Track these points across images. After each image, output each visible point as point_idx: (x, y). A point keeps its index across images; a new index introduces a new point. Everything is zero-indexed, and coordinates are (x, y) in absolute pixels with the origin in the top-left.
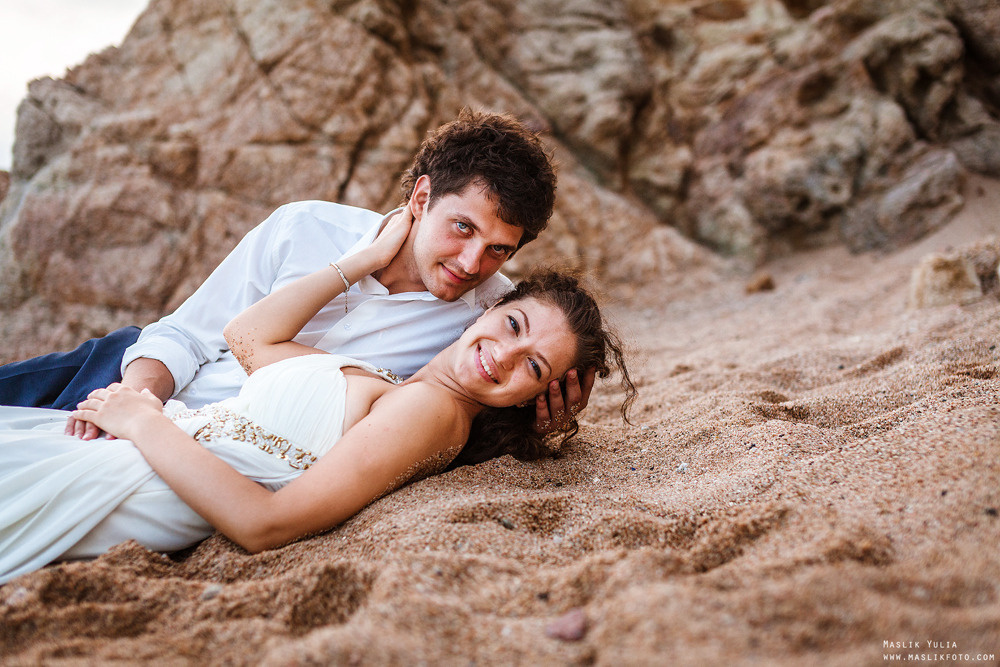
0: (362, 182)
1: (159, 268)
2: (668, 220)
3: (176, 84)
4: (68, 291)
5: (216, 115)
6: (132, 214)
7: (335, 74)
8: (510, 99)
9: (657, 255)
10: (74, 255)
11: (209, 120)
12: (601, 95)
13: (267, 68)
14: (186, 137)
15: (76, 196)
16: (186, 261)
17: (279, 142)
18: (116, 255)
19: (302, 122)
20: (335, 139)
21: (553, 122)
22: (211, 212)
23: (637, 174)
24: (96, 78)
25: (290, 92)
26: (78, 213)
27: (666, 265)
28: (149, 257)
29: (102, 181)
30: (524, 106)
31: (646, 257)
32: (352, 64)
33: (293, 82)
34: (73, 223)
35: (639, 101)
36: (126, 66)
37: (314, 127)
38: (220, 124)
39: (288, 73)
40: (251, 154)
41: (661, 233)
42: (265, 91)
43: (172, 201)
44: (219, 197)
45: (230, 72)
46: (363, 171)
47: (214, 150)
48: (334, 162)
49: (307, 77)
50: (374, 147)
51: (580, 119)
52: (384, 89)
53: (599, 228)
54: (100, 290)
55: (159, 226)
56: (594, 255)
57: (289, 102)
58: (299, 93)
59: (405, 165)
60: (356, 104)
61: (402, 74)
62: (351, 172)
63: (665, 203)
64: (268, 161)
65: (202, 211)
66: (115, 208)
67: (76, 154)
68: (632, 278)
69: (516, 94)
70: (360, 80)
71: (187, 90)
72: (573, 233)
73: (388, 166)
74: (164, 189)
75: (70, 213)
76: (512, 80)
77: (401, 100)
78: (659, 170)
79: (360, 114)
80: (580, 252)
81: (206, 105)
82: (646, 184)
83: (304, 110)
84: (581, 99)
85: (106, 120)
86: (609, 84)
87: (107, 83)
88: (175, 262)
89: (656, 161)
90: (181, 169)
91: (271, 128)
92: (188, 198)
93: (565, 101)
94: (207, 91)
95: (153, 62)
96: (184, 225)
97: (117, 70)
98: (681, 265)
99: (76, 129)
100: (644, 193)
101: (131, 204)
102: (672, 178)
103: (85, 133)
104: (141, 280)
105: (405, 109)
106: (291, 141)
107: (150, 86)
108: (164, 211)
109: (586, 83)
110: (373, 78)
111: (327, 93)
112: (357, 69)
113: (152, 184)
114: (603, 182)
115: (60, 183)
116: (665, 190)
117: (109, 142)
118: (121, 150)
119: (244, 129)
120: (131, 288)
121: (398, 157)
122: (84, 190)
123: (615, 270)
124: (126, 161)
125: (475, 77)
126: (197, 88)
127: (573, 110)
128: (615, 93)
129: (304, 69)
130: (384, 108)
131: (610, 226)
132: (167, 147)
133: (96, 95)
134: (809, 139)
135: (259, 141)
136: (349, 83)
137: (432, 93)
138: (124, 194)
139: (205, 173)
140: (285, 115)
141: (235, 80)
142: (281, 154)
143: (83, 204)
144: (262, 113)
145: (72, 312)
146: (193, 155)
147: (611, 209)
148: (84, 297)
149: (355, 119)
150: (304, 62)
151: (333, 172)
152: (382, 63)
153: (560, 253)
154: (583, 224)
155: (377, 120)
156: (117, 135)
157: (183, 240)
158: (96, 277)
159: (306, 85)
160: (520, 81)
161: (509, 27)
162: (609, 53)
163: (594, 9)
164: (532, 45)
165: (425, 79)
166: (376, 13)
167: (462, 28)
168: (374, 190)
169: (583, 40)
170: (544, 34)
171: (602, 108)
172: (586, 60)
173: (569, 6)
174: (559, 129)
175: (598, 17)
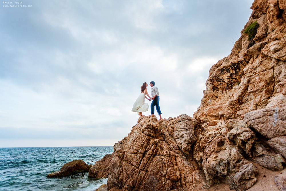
6: (116, 164)
7: (141, 142)
12: (184, 143)
16: (120, 172)
17: (133, 153)
18: (115, 169)
19: (136, 150)
20: (140, 153)
24: (124, 141)
30: (175, 144)
39: (136, 142)
43: (120, 162)
46: (144, 158)
48: (139, 157)
49: (138, 143)
50: (146, 154)
51: (182, 147)
52: (148, 144)
53: (184, 170)
56: (183, 176)
58: (136, 145)
60: (144, 147)
61: (152, 141)
62: (142, 158)
70: (144, 143)
72: (180, 171)
74: (119, 160)
77: (150, 146)
78: (197, 157)
79: (144, 149)
82: (196, 160)
83: (136, 148)
86: (185, 141)
90: (122, 157)
91: (133, 151)
92: (122, 162)
97: (126, 140)
106: (135, 153)
110: (146, 143)
111: (140, 145)
112: (144, 141)
121: (149, 156)
131: (185, 170)
132: (121, 154)
134: (217, 157)
135: (131, 153)
139: (124, 158)
141: (132, 143)
142: (133, 155)
144: (132, 149)
146: (124, 155)
151: (139, 159)
152: (148, 140)
161: (174, 131)
162: (185, 135)
163: (184, 127)
164: (176, 134)
165: (155, 142)
166: (147, 133)
167: (168, 131)
168: (145, 161)
169: (181, 133)
170: (177, 131)
171: (184, 146)
172: (182, 137)
173: (180, 128)
174: (180, 149)
175: (185, 129)
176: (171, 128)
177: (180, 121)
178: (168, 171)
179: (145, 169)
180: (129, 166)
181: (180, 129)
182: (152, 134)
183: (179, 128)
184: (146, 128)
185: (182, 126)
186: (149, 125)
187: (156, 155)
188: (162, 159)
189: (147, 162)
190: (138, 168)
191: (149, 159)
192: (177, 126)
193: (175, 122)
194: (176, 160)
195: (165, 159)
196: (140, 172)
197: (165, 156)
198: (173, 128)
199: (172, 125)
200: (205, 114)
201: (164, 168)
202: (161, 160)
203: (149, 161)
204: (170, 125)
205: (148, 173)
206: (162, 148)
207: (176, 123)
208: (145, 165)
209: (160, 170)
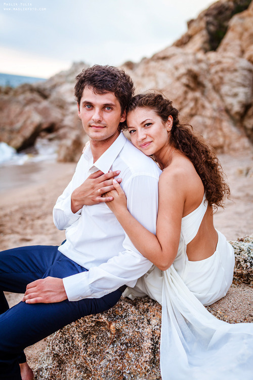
8: (218, 102)
9: (240, 145)
23: (244, 124)
35: (247, 107)
63: (249, 132)
80: (224, 141)
84: (232, 105)
89: (249, 121)
98: (244, 149)
105: (189, 104)
109: (234, 101)
114: (235, 125)
123: (231, 147)
127: (230, 107)
128: (240, 105)
130: (184, 103)
136: (178, 97)
137: (196, 100)
153: (220, 142)
155: (182, 106)
160: (221, 97)
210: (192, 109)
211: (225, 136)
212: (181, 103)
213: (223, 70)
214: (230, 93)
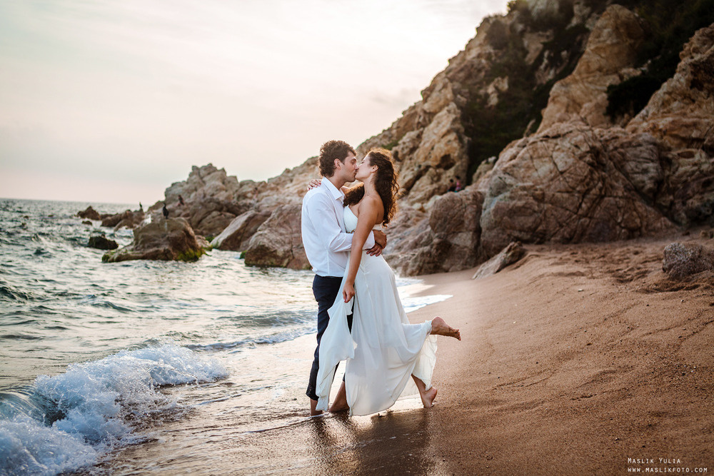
0: (585, 203)
1: (534, 222)
2: (665, 215)
3: (535, 174)
4: (508, 226)
5: (548, 184)
6: (528, 208)
7: (580, 176)
8: (624, 180)
9: (661, 224)
10: (510, 217)
11: (545, 185)
12: (649, 181)
13: (562, 173)
14: (541, 190)
15: (512, 203)
16: (541, 220)
17: (565, 192)
18: (522, 218)
19: (571, 187)
20: (579, 192)
21: (635, 187)
22: (548, 209)
23: (658, 202)
24: (512, 171)
25: (567, 179)
26: (513, 207)
27: (664, 227)
28: (531, 219)
29: (520, 200)
30: (627, 182)
31: (659, 225)
32: (584, 173)
33: (569, 177)
34: (511, 210)
35: (659, 182)
36: (520, 168)
37: (574, 188)
38: (549, 186)
39: (568, 175)
40: (558, 195)
41: (662, 219)
42: (561, 179)
43: (538, 206)
44: (550, 205)
45: (551, 172)
46: (585, 200)
47: (549, 193)
48: (579, 198)
49: (573, 176)
50: (588, 194)
51: (643, 187)
52: (592, 179)
53: (647, 216)
54: (518, 227)
55: (535, 212)
56: (645, 223)
57: (568, 182)
58: (570, 180)
59: (596, 199)
60: (585, 183)
61: (596, 175)
62: (583, 200)
63: (665, 210)
64: (563, 197)
65: (545, 208)
66: (523, 207)
67: (512, 192)
68: (655, 230)
69: (625, 179)
70: (586, 177)
71: (539, 177)
72: (640, 218)
73: (592, 199)
74: (536, 203)
75: (510, 207)
76: (624, 175)
77: (596, 182)
78: (664, 201)
80: (641, 222)
81: (545, 181)
82: (660, 204)
83: (571, 184)
84: (643, 182)
85: (520, 184)
86: (651, 178)
87: (515, 172)
88: (538, 221)
89: (664, 199)
90: (540, 198)
91: (563, 188)
92: (542, 205)
93: (639, 182)
94: (545, 177)
95: (528, 168)
96: (541, 212)
97: (518, 169)
98: (667, 227)
99: (511, 186)
100: (659, 208)
101: (528, 206)
102: (668, 204)
103: (515, 187)
104: (529, 225)
105: (597, 185)
106: (568, 192)
107: (528, 174)
108: (536, 208)
109: (645, 178)
110: (589, 177)
111: (577, 180)
112: (586, 174)
113: (534, 201)
114: (648, 204)
115: (507, 199)
116: (666, 207)
117: (521, 190)
118: (525, 192)
119: (556, 188)
120: (526, 226)
121: (595, 197)
122: (514, 202)
123: (650, 228)
124: (526, 195)
125: (614, 173)
126: (542, 176)
127: (641, 185)
128: (653, 181)
129: (571, 174)
130: (592, 184)
131: (649, 216)
132: (537, 192)
133: (512, 175)
134: (703, 198)
135: (559, 192)
136: (583, 178)
137: (603, 179)
138: (526, 204)
139: (546, 199)
140: (567, 186)
141: (553, 175)
142: (566, 195)
143: (514, 205)
144: (560, 184)
145: (508, 232)
146: (543, 194)
147: (650, 212)
148: (513, 228)
149: (584, 187)
150: (572, 172)
151: (578, 200)
152: (591, 172)
153: (636, 223)
154: (642, 215)
155: (589, 187)
156: (524, 188)
157: (541, 215)
158: (516, 223)
159: (572, 178)
160: (626, 175)
161: (624, 160)
162: (652, 170)
163: (648, 157)
164: (630, 166)
165: (602, 176)
166: (591, 160)
167: (611, 159)
168: (589, 205)
169: (645, 166)
170: (634, 163)
171: (649, 185)
172: (645, 171)
173: (641, 156)
174: (637, 189)
175: (650, 159)
176: (618, 155)
177: (640, 145)
178: (625, 217)
179: (589, 215)
180: (561, 211)
181: (641, 160)
182: (596, 164)
183: (636, 156)
184: (588, 152)
185: (645, 155)
186: (593, 148)
187: (605, 196)
188: (616, 202)
189: (592, 206)
190: (576, 213)
191: (594, 202)
192: (631, 152)
193: (626, 145)
194: (634, 204)
195: (621, 202)
196: (580, 219)
197: (620, 198)
198: (623, 155)
199: (622, 150)
200: (660, 130)
201: (619, 214)
202: (614, 203)
203: (595, 205)
204: (616, 148)
205: (594, 221)
206: (612, 187)
207: (628, 147)
208: (589, 209)
209: (614, 217)
210: (601, 189)
211: (641, 217)
212: (588, 184)
213: (622, 146)
214: (637, 170)
